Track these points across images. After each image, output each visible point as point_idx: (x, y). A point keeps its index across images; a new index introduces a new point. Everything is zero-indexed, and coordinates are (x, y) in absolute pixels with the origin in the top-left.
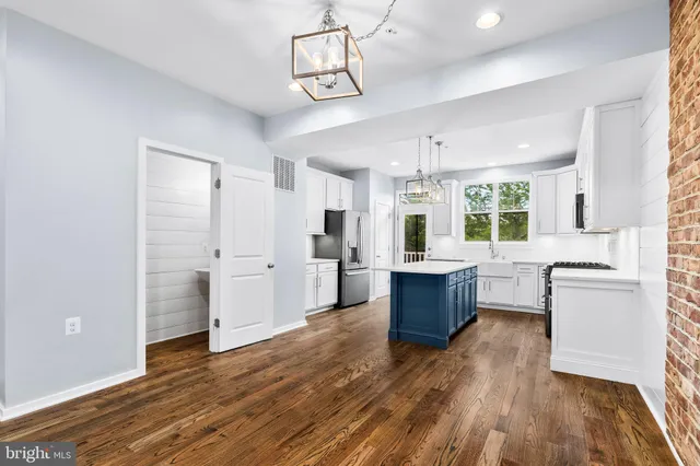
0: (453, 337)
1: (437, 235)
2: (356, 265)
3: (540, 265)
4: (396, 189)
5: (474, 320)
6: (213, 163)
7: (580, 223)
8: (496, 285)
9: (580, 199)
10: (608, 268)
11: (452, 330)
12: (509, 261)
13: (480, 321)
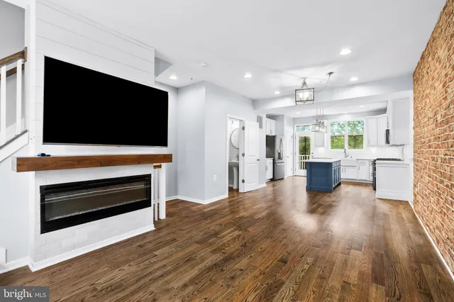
0: (334, 188)
1: (317, 146)
2: (280, 161)
3: (369, 160)
4: (294, 124)
5: (339, 184)
6: (241, 121)
7: (388, 142)
8: (348, 170)
9: (388, 131)
10: (400, 160)
11: (334, 186)
12: (354, 158)
13: (342, 185)
